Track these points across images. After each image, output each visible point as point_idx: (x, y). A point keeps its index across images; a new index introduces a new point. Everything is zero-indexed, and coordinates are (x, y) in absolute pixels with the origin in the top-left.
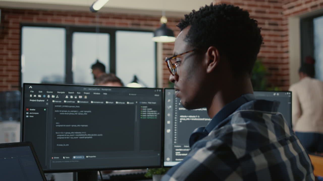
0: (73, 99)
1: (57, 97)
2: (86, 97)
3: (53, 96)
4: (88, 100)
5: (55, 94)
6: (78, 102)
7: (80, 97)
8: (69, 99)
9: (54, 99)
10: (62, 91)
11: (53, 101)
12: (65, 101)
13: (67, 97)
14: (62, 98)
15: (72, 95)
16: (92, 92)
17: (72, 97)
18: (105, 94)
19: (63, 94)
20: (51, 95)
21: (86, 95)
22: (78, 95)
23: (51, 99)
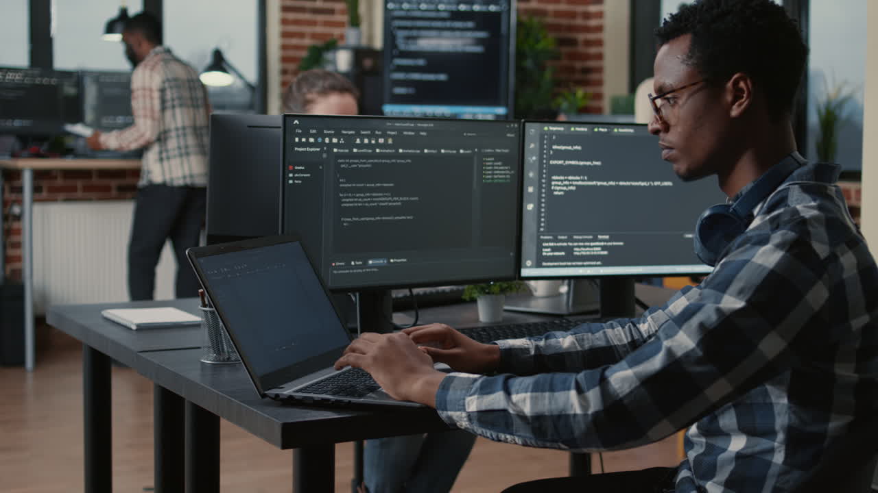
0: (369, 146)
1: (342, 141)
2: (390, 141)
3: (335, 140)
4: (395, 146)
5: (338, 135)
6: (378, 151)
7: (381, 141)
8: (362, 146)
9: (338, 145)
10: (350, 130)
11: (335, 150)
12: (355, 150)
13: (358, 141)
14: (350, 143)
15: (367, 136)
16: (400, 130)
17: (366, 141)
18: (423, 134)
19: (352, 135)
20: (331, 136)
21: (390, 136)
22: (377, 137)
23: (331, 145)
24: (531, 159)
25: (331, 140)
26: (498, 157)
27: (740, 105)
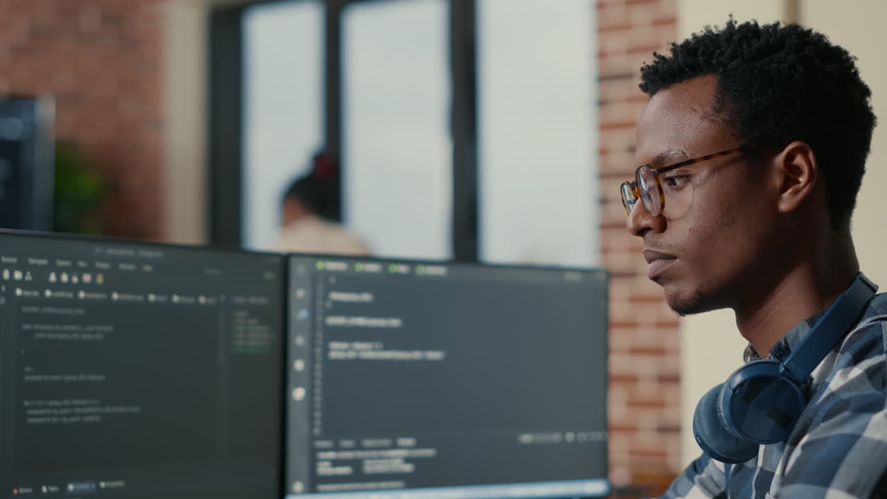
0: (69, 286)
1: (29, 277)
2: (100, 279)
3: (18, 275)
4: (107, 288)
5: (23, 267)
6: (82, 295)
7: (87, 278)
8: (57, 286)
9: (22, 284)
10: (41, 257)
11: (19, 292)
12: (48, 293)
13: (53, 278)
14: (40, 282)
15: (65, 269)
16: (114, 261)
17: (65, 278)
18: (148, 268)
19: (43, 267)
20: (12, 268)
21: (99, 271)
22: (80, 272)
23: (13, 284)
24: (300, 315)
25: (11, 275)
26: (253, 311)
27: (796, 192)
